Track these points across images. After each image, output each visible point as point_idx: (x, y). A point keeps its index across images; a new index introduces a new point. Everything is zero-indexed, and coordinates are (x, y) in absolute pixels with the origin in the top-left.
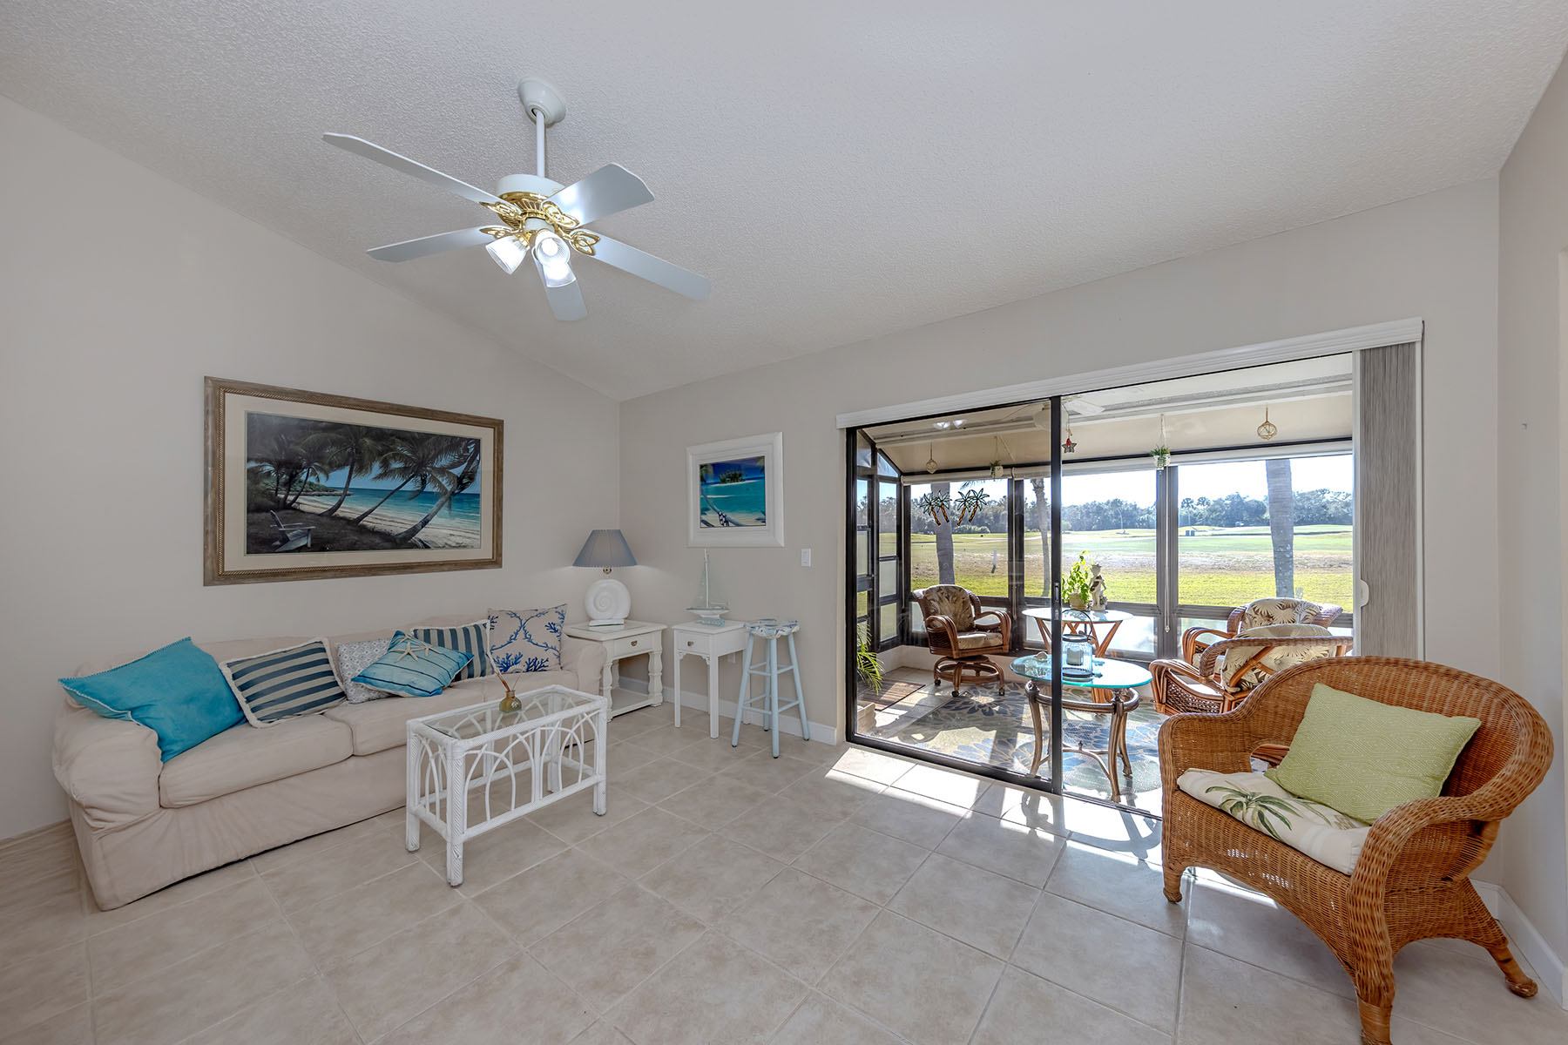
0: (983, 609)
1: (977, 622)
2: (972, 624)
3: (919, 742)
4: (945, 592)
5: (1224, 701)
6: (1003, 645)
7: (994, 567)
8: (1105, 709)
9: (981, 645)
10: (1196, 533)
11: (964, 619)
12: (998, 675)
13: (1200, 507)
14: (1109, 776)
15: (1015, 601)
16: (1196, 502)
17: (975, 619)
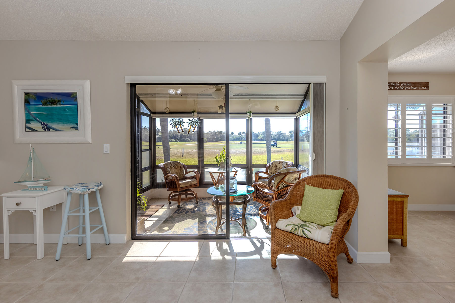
0: (188, 170)
1: (186, 176)
2: (184, 177)
3: (167, 231)
4: (173, 164)
5: (274, 194)
6: (197, 184)
7: (183, 155)
8: (241, 203)
9: (189, 185)
10: (243, 143)
11: (181, 175)
12: (195, 196)
13: (243, 135)
14: (242, 227)
15: (201, 166)
16: (242, 133)
17: (185, 174)
